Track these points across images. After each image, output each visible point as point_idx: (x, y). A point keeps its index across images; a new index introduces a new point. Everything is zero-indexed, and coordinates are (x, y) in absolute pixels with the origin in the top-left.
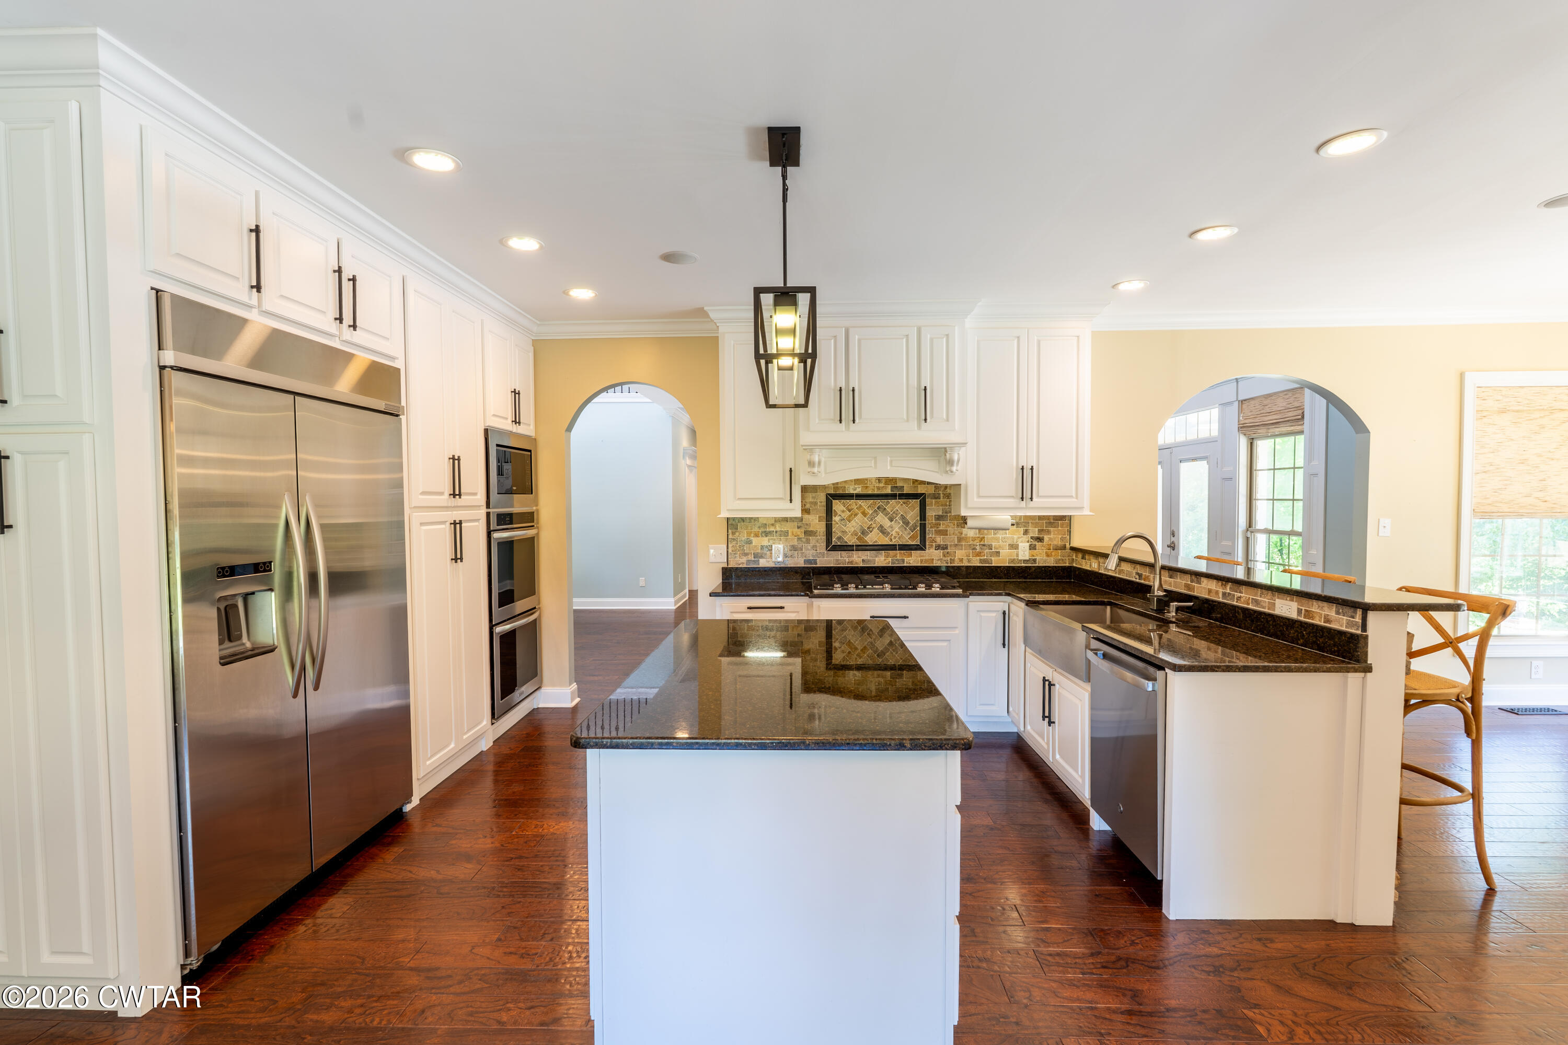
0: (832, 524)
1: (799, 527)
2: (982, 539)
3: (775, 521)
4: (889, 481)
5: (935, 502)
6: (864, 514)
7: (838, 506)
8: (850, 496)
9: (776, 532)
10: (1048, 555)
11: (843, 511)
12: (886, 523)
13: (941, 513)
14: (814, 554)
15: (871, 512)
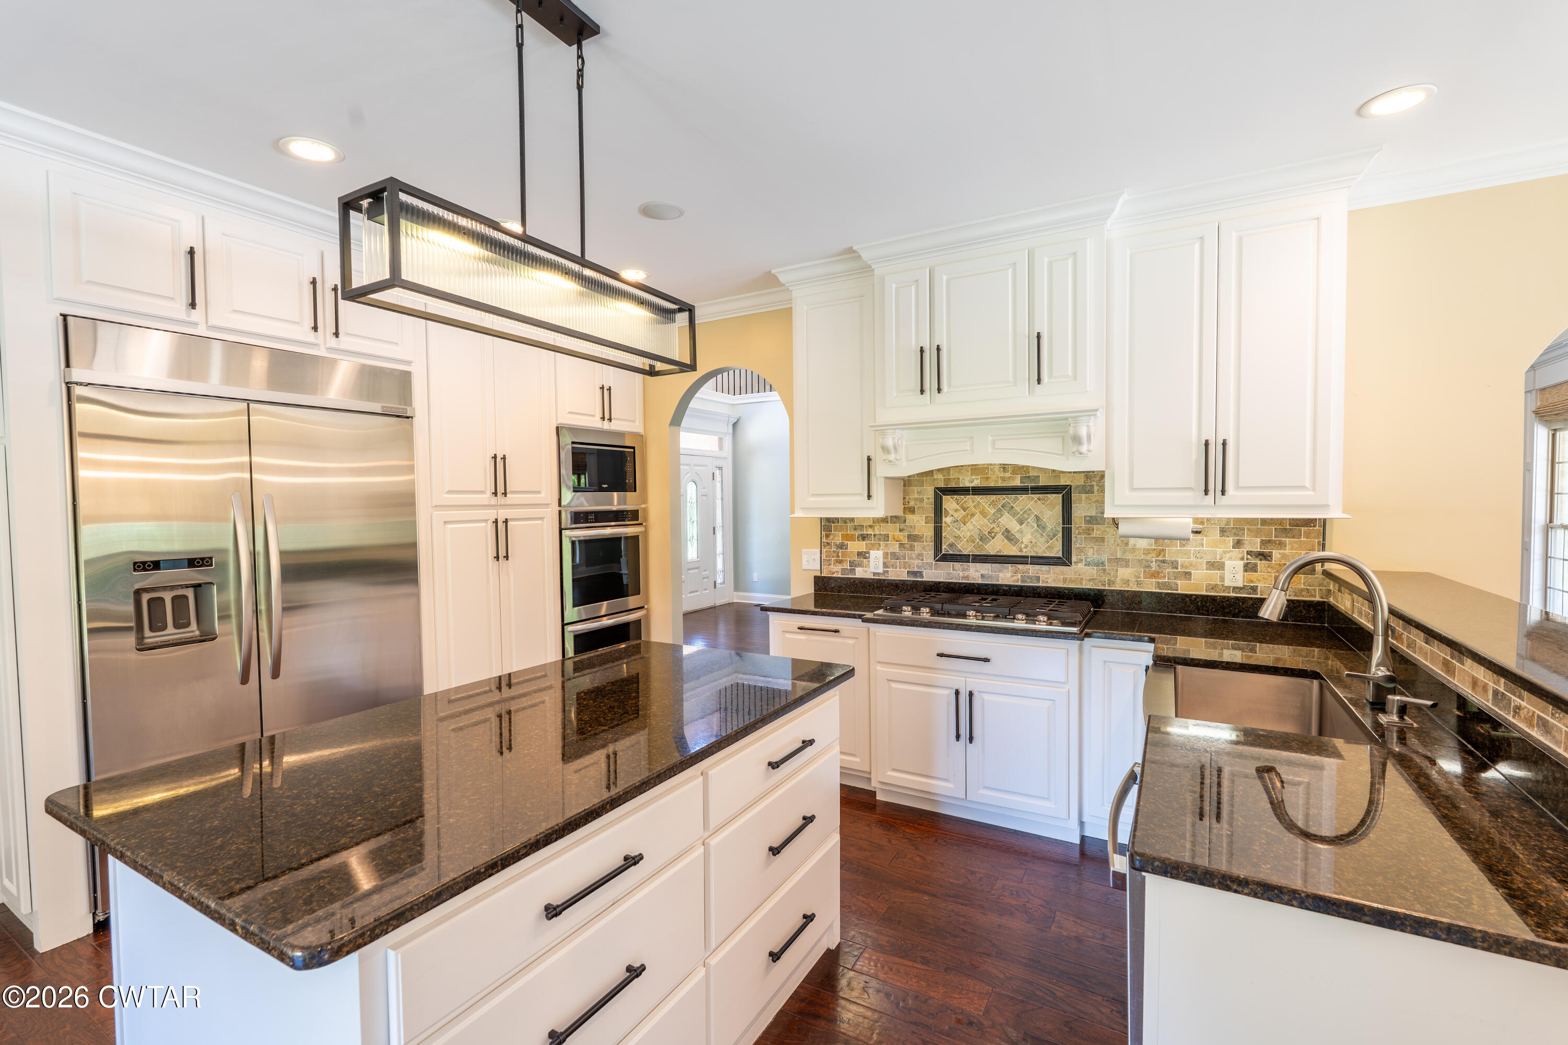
0: (941, 526)
1: (901, 530)
2: (1161, 552)
3: (872, 522)
4: (1017, 469)
5: (1086, 498)
6: (984, 514)
7: (949, 503)
8: (965, 491)
9: (875, 535)
10: (1279, 583)
11: (956, 510)
12: (1015, 526)
13: (1094, 514)
14: (920, 565)
15: (993, 511)
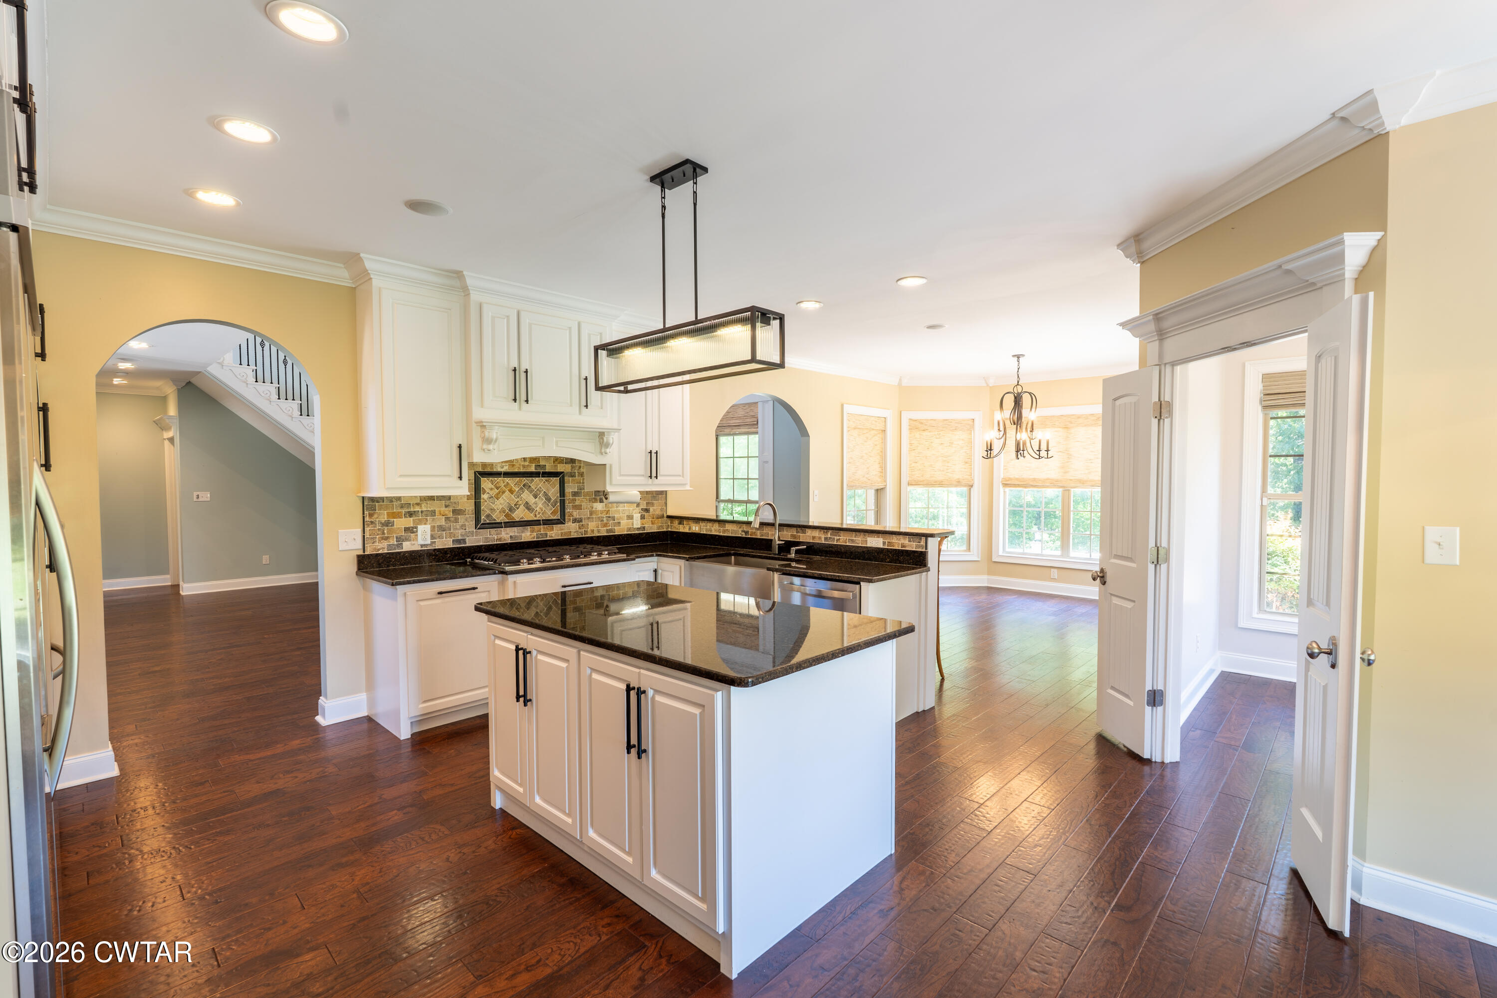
0: (480, 502)
1: (446, 506)
2: (608, 512)
3: (421, 500)
4: (533, 460)
5: (572, 480)
6: (511, 491)
7: (486, 483)
8: (498, 474)
9: (422, 512)
10: (653, 524)
12: (531, 500)
13: (576, 490)
14: (463, 534)
15: (517, 490)
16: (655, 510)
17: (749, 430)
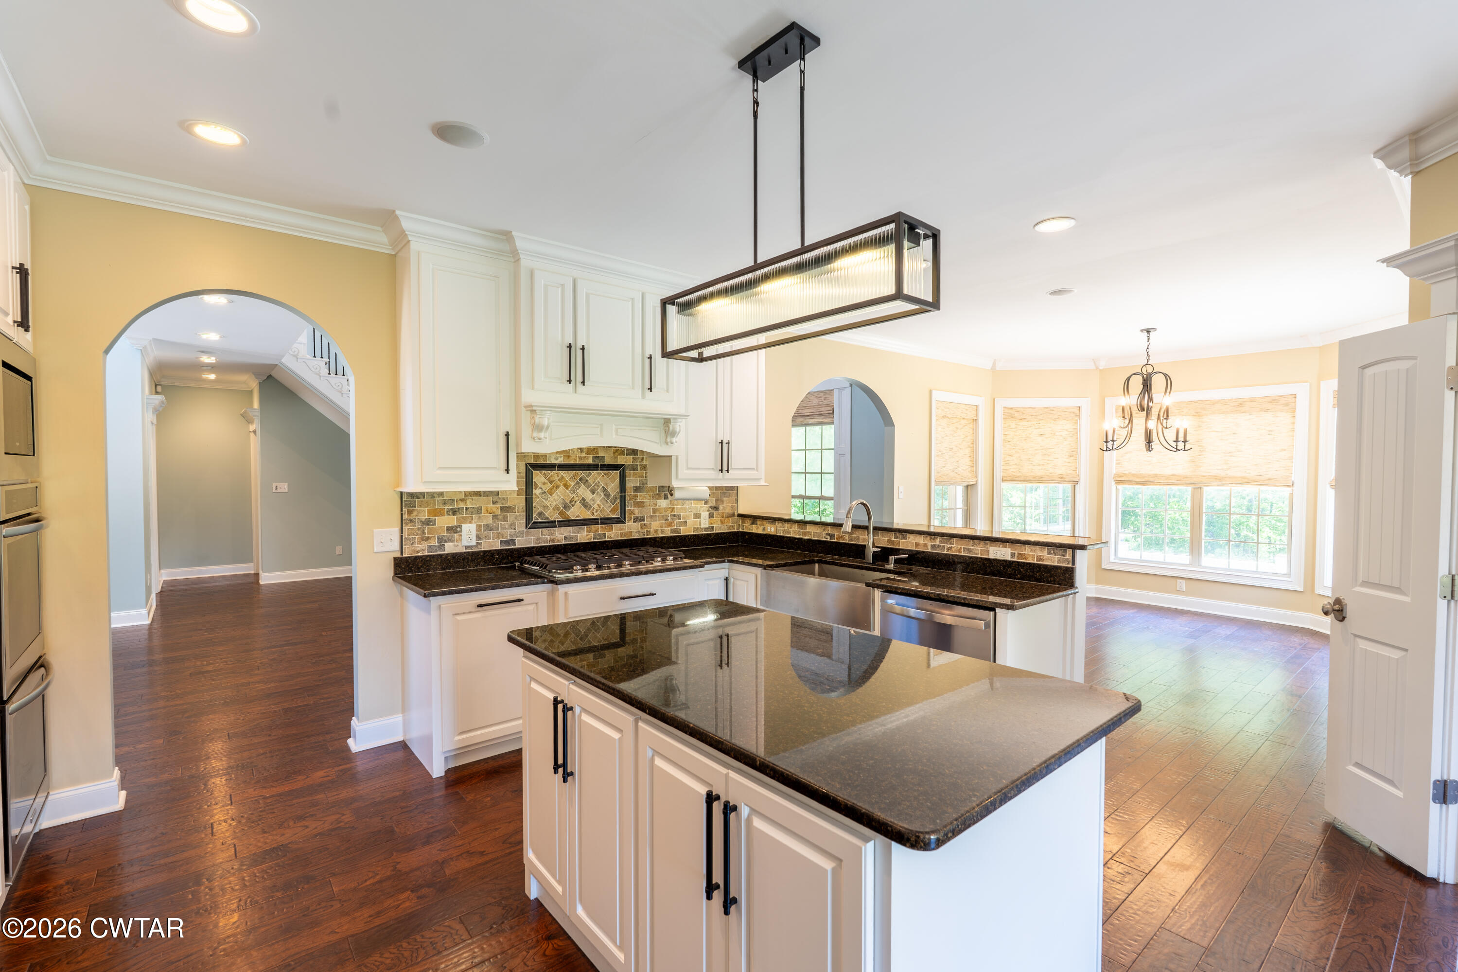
0: (532, 498)
1: (494, 503)
2: (673, 510)
3: (466, 495)
4: (591, 450)
5: (634, 473)
6: (566, 486)
7: (538, 477)
8: (552, 467)
9: (467, 509)
10: (722, 523)
11: (544, 483)
12: (588, 496)
13: (638, 485)
14: (512, 534)
15: (573, 484)
16: (725, 507)
17: (824, 420)
